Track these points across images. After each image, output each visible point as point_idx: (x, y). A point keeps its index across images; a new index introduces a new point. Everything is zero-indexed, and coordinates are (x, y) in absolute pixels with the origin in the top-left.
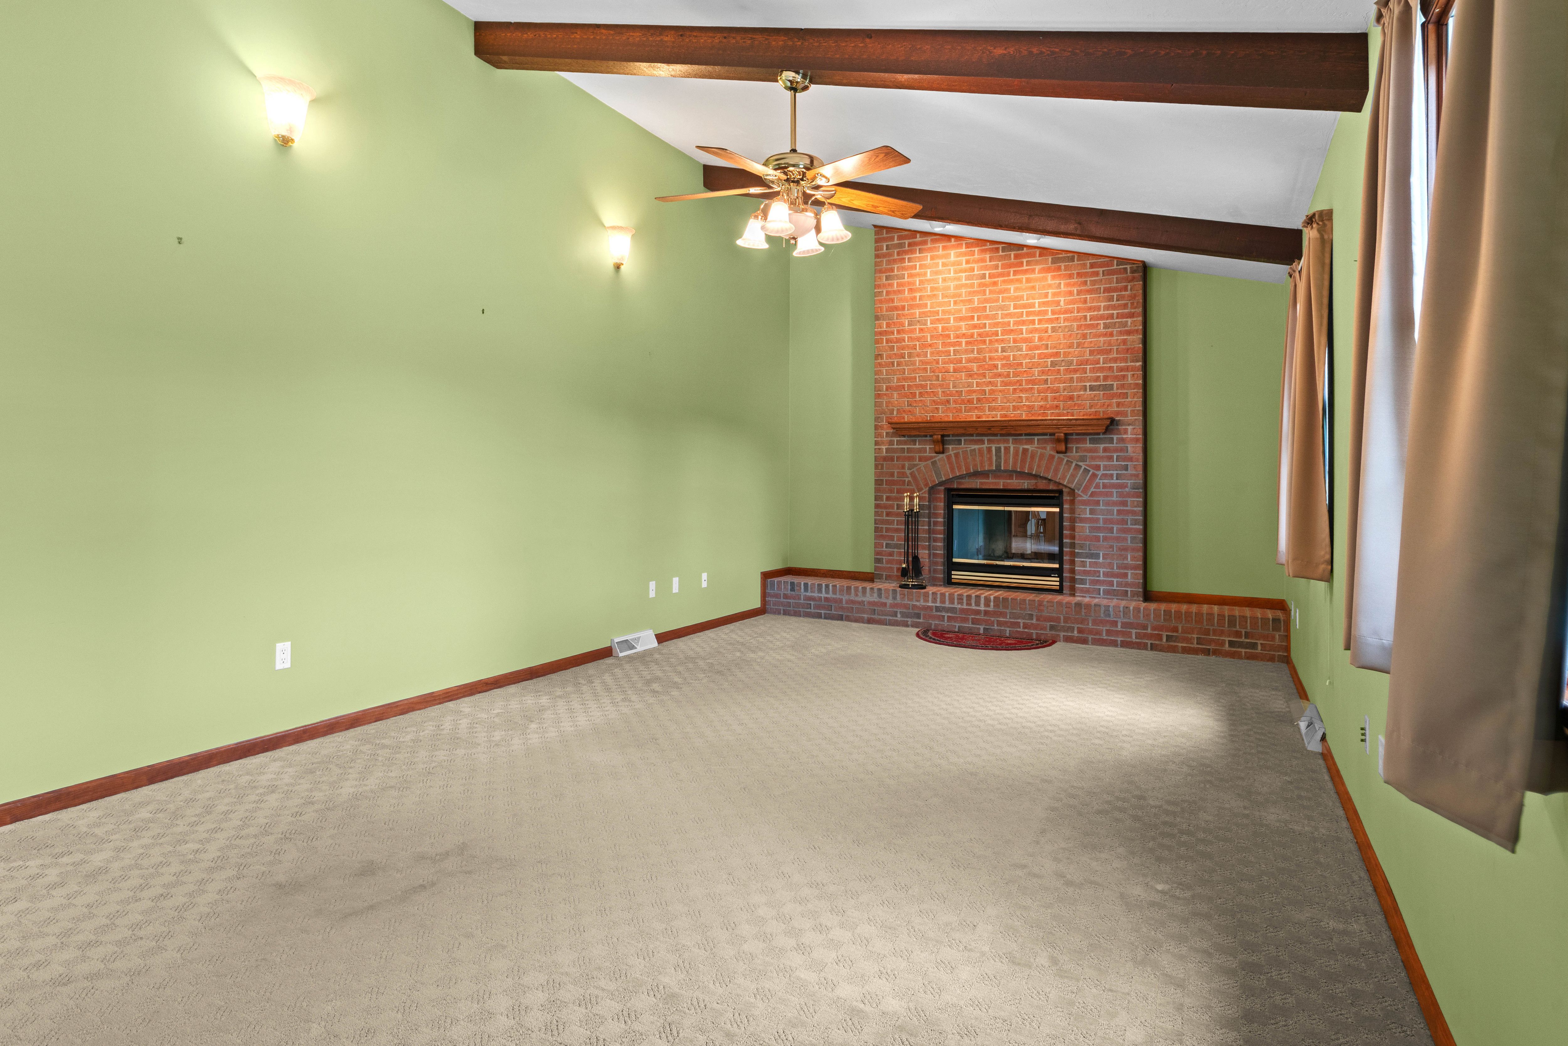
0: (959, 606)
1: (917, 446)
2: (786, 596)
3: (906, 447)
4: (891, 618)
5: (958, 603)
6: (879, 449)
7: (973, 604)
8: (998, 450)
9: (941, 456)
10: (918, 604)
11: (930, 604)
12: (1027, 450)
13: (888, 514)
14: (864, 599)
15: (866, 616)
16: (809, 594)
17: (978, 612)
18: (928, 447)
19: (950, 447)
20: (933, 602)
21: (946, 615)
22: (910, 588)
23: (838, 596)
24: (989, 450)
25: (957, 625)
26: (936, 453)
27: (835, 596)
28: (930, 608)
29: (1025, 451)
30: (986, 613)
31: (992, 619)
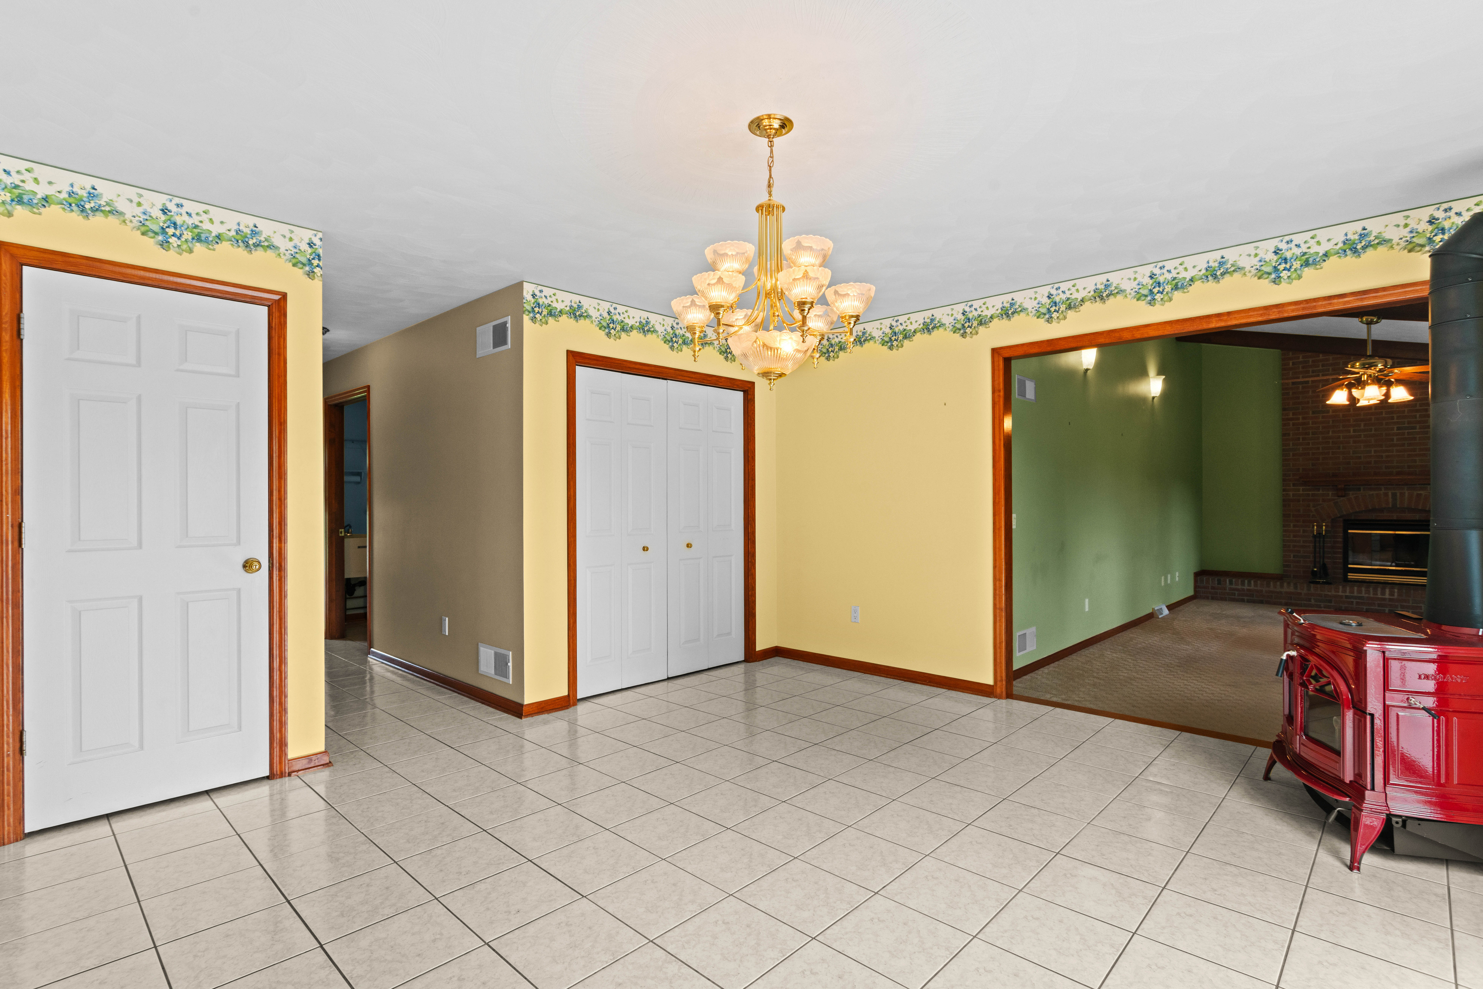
0: (1367, 595)
1: (1321, 492)
2: (1213, 588)
3: (1310, 493)
4: (1305, 602)
5: (1365, 593)
6: (1287, 494)
7: (1379, 594)
8: (1394, 495)
9: (1342, 498)
10: (1329, 593)
11: (1340, 594)
12: (1421, 494)
13: (1294, 536)
14: (1282, 590)
15: (1283, 601)
16: (1233, 586)
17: (1384, 599)
18: (1330, 493)
19: (1351, 493)
20: (1342, 592)
21: (1355, 601)
22: (1321, 584)
23: (1259, 588)
24: (1386, 495)
25: (1365, 607)
26: (1338, 496)
27: (1256, 588)
28: (1341, 597)
29: (1419, 495)
30: (1390, 600)
31: (1397, 604)
